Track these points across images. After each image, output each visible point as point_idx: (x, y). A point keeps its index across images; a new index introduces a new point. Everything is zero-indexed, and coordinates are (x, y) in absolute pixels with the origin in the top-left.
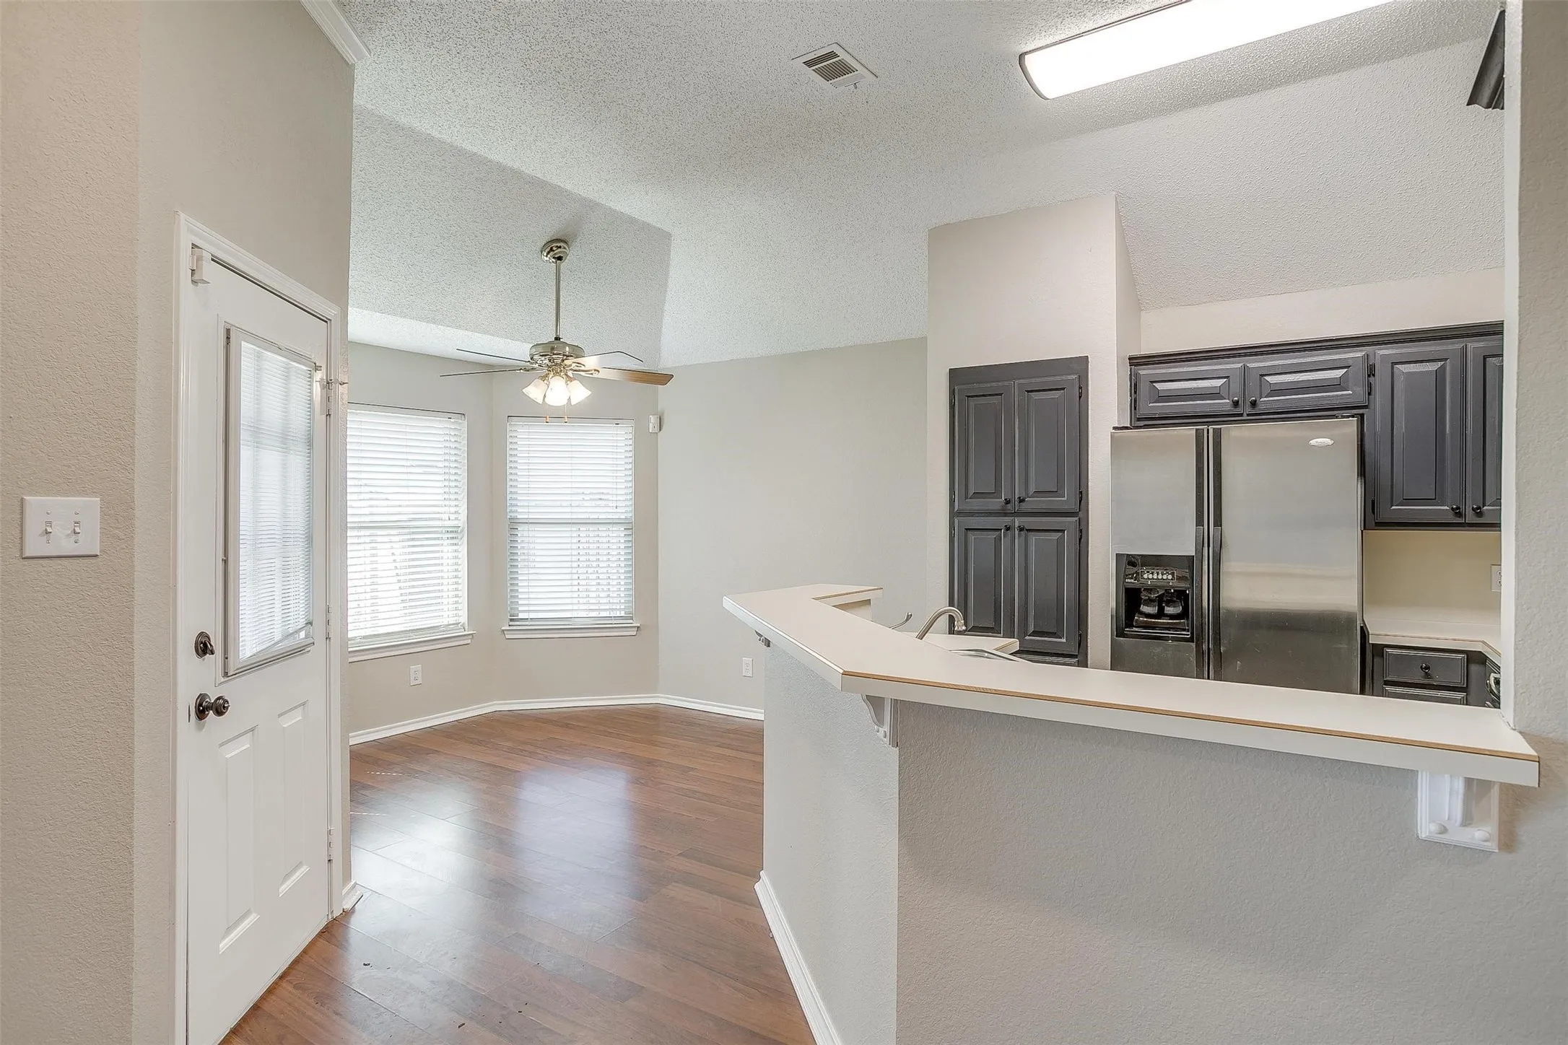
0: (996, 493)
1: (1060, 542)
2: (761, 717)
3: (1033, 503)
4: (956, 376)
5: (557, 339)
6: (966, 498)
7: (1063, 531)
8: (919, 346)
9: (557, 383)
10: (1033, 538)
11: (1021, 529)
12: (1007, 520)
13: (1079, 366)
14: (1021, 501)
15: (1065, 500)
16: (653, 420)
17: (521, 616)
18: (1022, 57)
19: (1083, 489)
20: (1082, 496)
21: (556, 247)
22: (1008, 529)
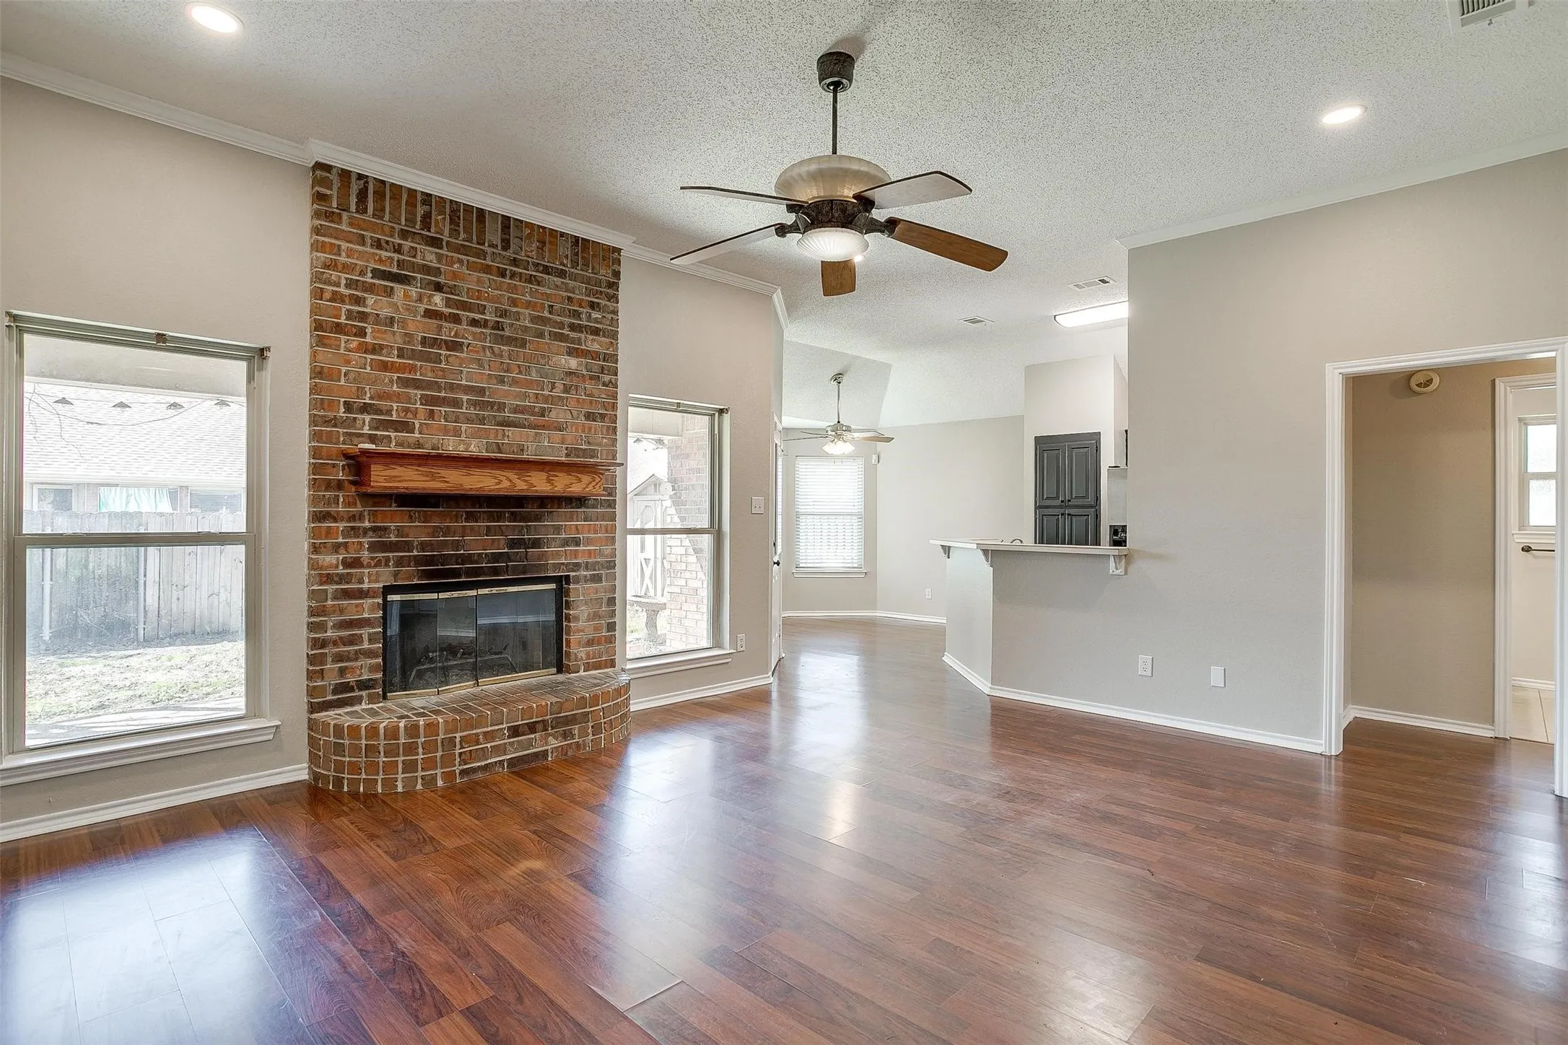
0: (1057, 498)
1: (1087, 520)
2: (945, 622)
3: (1074, 502)
4: (1039, 441)
5: (839, 422)
6: (1043, 499)
7: (1088, 515)
8: (1020, 419)
9: (840, 444)
10: (1074, 519)
11: (1069, 515)
12: (1062, 511)
13: (1096, 437)
14: (1069, 501)
15: (1090, 500)
16: (875, 457)
17: (801, 565)
18: (1055, 316)
19: (1098, 495)
20: (1098, 499)
21: (838, 378)
22: (1062, 514)
